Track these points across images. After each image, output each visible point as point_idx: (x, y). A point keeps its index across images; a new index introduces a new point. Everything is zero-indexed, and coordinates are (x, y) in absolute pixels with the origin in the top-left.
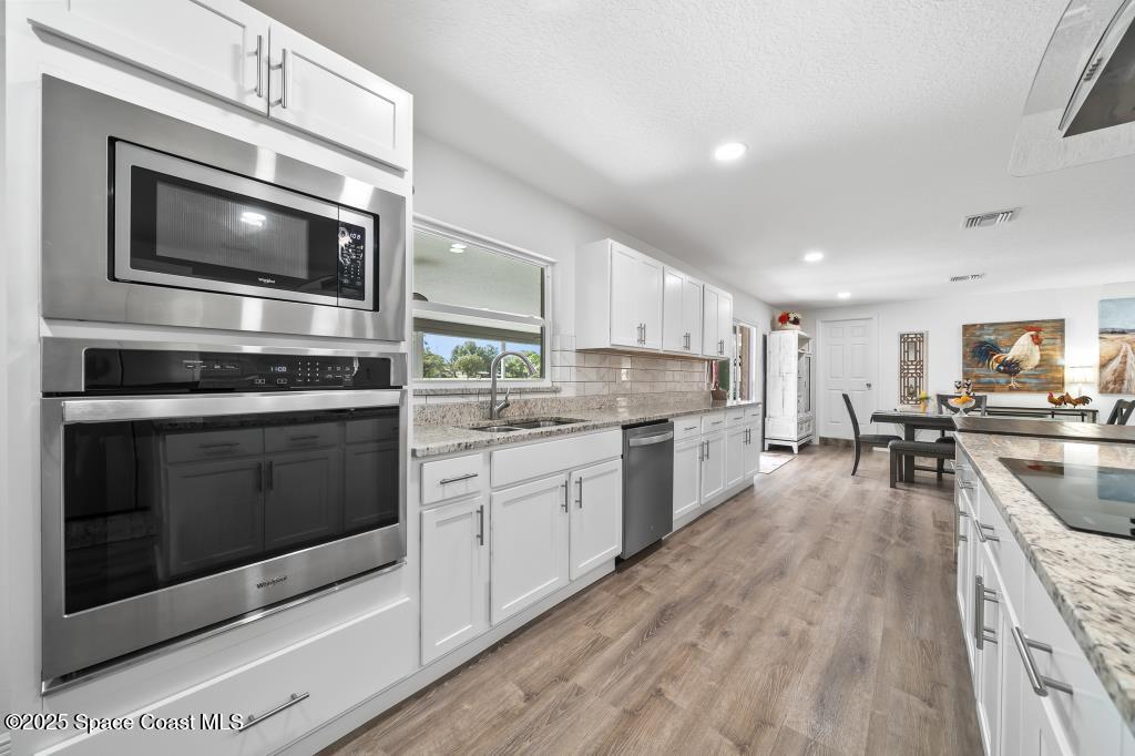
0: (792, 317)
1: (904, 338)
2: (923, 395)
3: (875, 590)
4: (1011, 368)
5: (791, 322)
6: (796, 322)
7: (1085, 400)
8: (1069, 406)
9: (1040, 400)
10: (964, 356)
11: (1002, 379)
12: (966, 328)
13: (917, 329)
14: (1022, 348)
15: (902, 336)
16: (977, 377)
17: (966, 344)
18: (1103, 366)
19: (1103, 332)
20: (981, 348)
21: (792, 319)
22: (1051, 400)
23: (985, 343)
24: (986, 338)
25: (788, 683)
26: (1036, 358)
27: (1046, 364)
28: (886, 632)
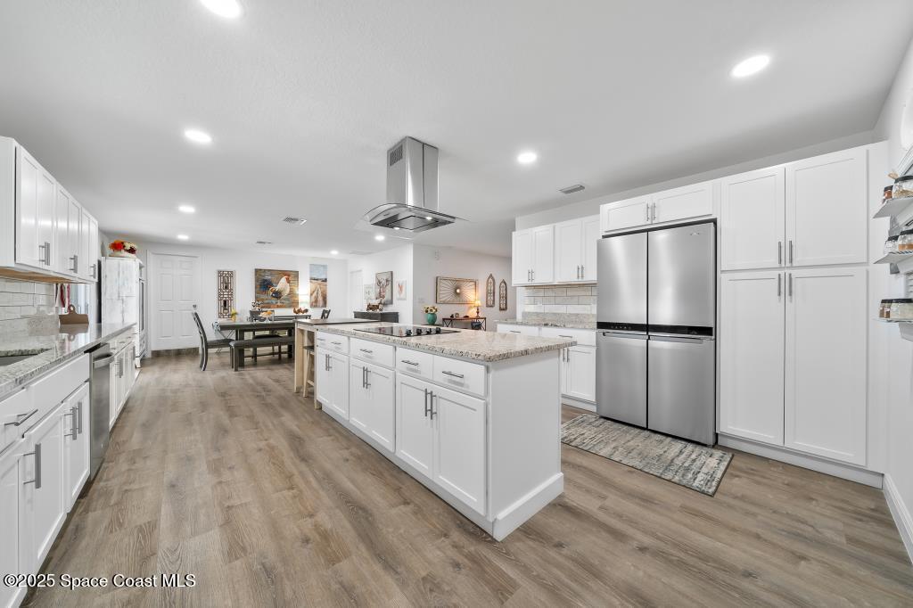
0: (128, 246)
1: (220, 274)
2: (233, 311)
3: (277, 415)
4: (278, 295)
5: (127, 251)
6: (132, 251)
7: (306, 311)
8: (301, 314)
9: (289, 312)
10: (256, 288)
11: (274, 301)
12: (257, 271)
13: (229, 269)
14: (282, 285)
15: (219, 272)
16: (263, 300)
17: (257, 280)
18: (311, 295)
19: (311, 279)
20: (264, 283)
21: (129, 248)
22: (295, 312)
23: (266, 280)
24: (267, 277)
25: (283, 462)
26: (288, 291)
27: (292, 294)
28: (297, 426)
